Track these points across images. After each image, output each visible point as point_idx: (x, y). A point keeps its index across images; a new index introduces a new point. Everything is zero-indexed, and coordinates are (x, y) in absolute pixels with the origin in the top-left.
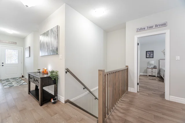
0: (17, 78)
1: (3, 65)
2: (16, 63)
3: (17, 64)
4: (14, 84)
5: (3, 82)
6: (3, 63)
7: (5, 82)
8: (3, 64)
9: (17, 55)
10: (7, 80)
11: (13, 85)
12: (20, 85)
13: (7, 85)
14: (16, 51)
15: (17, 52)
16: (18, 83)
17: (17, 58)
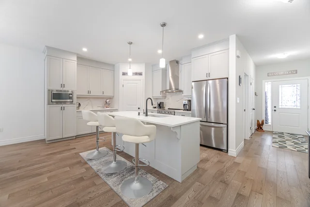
0: (299, 136)
1: (275, 111)
2: (295, 107)
3: (298, 109)
4: (289, 144)
5: (274, 136)
6: (275, 107)
7: (277, 137)
8: (275, 109)
9: (299, 93)
10: (281, 134)
11: (286, 147)
12: (298, 151)
13: (278, 142)
14: (296, 85)
15: (299, 87)
16: (295, 145)
17: (299, 98)
